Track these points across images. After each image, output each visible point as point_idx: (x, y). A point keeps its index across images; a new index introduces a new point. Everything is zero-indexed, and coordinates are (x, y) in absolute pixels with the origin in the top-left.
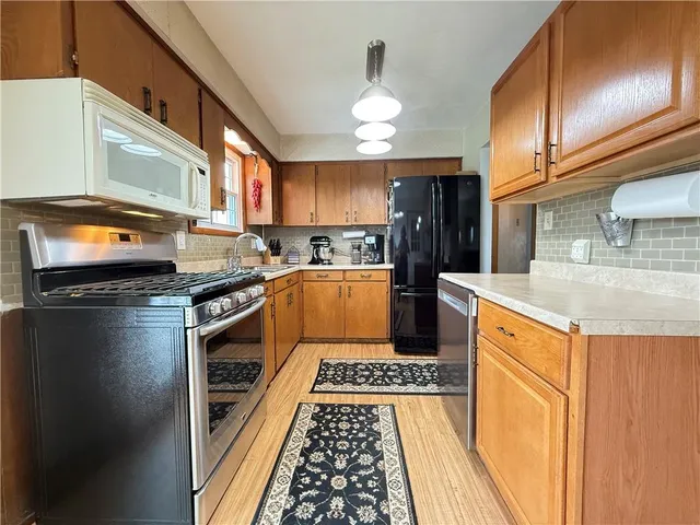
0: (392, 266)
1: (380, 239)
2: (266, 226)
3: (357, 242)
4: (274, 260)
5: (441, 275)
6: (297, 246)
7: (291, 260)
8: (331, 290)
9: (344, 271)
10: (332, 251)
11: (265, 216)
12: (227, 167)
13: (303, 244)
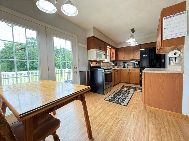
0: (140, 68)
1: (139, 62)
2: (114, 61)
3: (134, 63)
4: (115, 67)
6: (120, 64)
7: (119, 67)
9: (130, 69)
10: (128, 65)
11: (114, 59)
12: (107, 51)
13: (122, 64)
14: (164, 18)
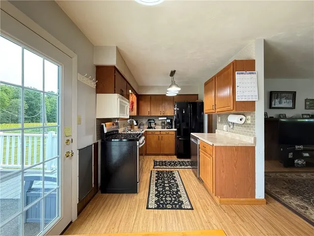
0: (176, 130)
1: (171, 120)
2: (135, 116)
3: (164, 121)
4: (135, 127)
5: (191, 133)
6: (143, 122)
7: (141, 127)
8: (156, 137)
9: (160, 131)
10: (155, 124)
11: (134, 113)
14: (236, 72)
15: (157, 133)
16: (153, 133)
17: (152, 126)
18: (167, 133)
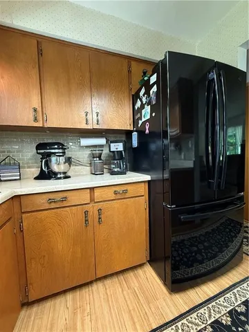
3: (97, 151)
9: (92, 189)
10: (69, 161)
15: (74, 199)
16: (58, 201)
17: (55, 168)
18: (121, 193)
